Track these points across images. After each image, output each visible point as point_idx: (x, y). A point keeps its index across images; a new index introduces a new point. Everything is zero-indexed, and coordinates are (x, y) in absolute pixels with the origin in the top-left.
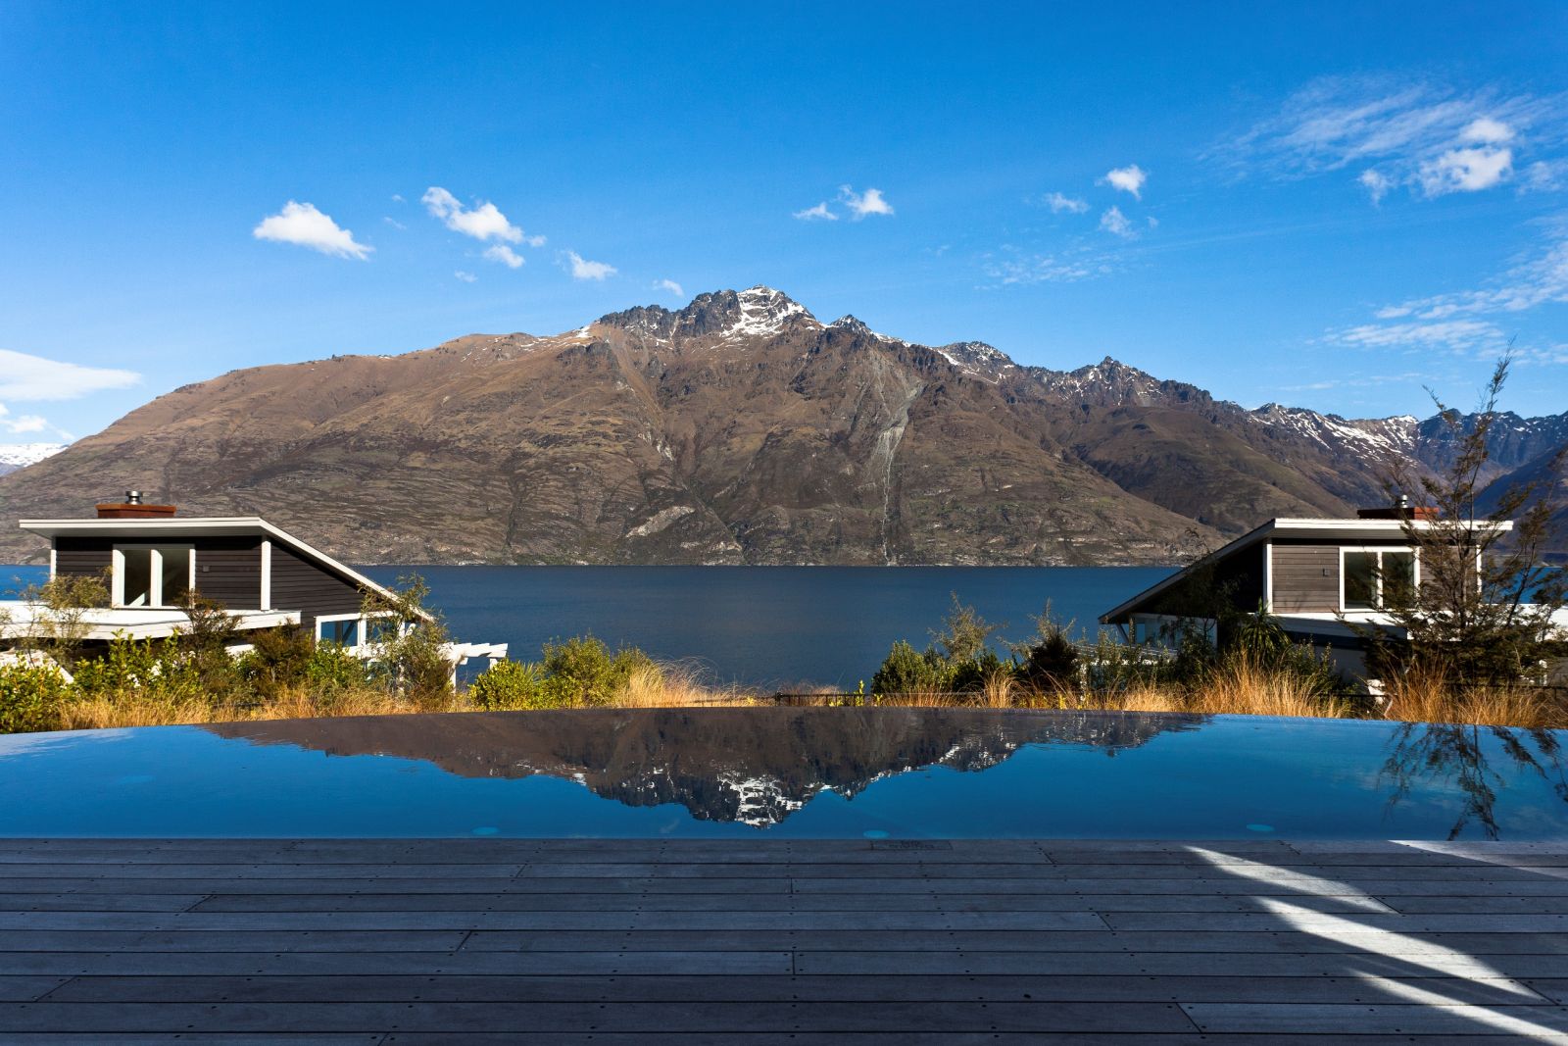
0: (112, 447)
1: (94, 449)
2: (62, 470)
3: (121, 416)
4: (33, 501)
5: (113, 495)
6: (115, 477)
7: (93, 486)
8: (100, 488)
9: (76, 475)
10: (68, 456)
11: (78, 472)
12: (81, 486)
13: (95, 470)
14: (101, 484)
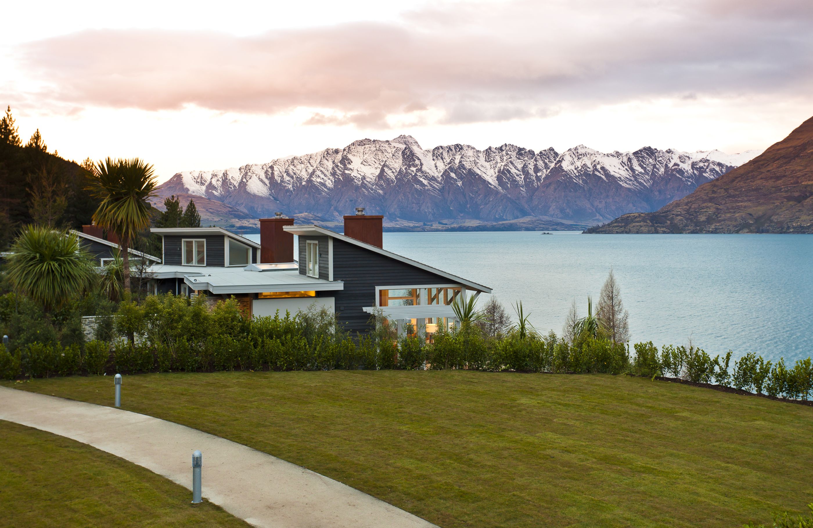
0: (791, 149)
1: (779, 152)
2: (759, 168)
3: (798, 126)
4: (741, 191)
5: (792, 183)
6: (793, 171)
7: (778, 178)
8: (784, 179)
9: (768, 171)
10: (763, 158)
11: (769, 169)
12: (771, 178)
13: (781, 166)
14: (784, 176)
